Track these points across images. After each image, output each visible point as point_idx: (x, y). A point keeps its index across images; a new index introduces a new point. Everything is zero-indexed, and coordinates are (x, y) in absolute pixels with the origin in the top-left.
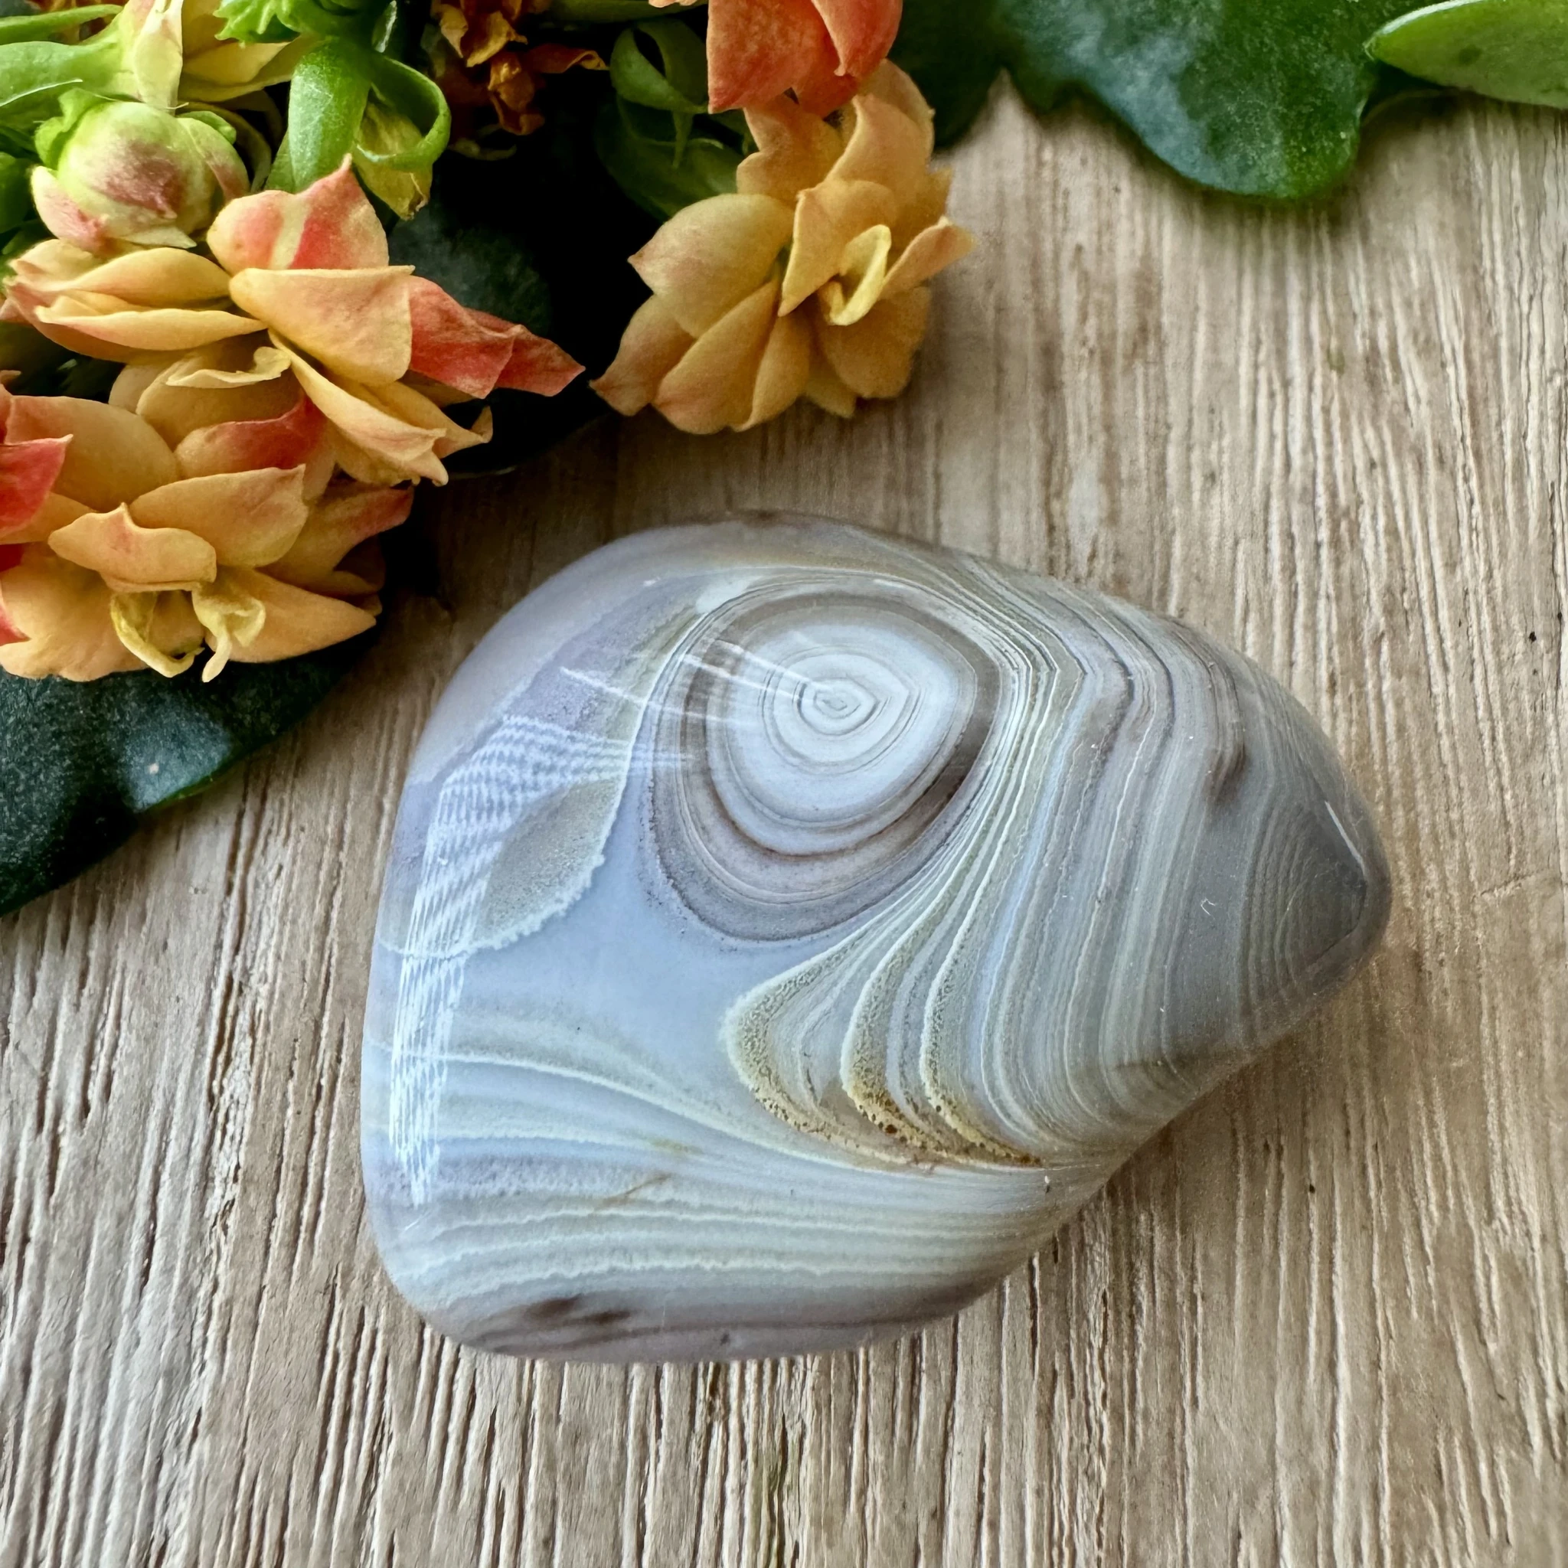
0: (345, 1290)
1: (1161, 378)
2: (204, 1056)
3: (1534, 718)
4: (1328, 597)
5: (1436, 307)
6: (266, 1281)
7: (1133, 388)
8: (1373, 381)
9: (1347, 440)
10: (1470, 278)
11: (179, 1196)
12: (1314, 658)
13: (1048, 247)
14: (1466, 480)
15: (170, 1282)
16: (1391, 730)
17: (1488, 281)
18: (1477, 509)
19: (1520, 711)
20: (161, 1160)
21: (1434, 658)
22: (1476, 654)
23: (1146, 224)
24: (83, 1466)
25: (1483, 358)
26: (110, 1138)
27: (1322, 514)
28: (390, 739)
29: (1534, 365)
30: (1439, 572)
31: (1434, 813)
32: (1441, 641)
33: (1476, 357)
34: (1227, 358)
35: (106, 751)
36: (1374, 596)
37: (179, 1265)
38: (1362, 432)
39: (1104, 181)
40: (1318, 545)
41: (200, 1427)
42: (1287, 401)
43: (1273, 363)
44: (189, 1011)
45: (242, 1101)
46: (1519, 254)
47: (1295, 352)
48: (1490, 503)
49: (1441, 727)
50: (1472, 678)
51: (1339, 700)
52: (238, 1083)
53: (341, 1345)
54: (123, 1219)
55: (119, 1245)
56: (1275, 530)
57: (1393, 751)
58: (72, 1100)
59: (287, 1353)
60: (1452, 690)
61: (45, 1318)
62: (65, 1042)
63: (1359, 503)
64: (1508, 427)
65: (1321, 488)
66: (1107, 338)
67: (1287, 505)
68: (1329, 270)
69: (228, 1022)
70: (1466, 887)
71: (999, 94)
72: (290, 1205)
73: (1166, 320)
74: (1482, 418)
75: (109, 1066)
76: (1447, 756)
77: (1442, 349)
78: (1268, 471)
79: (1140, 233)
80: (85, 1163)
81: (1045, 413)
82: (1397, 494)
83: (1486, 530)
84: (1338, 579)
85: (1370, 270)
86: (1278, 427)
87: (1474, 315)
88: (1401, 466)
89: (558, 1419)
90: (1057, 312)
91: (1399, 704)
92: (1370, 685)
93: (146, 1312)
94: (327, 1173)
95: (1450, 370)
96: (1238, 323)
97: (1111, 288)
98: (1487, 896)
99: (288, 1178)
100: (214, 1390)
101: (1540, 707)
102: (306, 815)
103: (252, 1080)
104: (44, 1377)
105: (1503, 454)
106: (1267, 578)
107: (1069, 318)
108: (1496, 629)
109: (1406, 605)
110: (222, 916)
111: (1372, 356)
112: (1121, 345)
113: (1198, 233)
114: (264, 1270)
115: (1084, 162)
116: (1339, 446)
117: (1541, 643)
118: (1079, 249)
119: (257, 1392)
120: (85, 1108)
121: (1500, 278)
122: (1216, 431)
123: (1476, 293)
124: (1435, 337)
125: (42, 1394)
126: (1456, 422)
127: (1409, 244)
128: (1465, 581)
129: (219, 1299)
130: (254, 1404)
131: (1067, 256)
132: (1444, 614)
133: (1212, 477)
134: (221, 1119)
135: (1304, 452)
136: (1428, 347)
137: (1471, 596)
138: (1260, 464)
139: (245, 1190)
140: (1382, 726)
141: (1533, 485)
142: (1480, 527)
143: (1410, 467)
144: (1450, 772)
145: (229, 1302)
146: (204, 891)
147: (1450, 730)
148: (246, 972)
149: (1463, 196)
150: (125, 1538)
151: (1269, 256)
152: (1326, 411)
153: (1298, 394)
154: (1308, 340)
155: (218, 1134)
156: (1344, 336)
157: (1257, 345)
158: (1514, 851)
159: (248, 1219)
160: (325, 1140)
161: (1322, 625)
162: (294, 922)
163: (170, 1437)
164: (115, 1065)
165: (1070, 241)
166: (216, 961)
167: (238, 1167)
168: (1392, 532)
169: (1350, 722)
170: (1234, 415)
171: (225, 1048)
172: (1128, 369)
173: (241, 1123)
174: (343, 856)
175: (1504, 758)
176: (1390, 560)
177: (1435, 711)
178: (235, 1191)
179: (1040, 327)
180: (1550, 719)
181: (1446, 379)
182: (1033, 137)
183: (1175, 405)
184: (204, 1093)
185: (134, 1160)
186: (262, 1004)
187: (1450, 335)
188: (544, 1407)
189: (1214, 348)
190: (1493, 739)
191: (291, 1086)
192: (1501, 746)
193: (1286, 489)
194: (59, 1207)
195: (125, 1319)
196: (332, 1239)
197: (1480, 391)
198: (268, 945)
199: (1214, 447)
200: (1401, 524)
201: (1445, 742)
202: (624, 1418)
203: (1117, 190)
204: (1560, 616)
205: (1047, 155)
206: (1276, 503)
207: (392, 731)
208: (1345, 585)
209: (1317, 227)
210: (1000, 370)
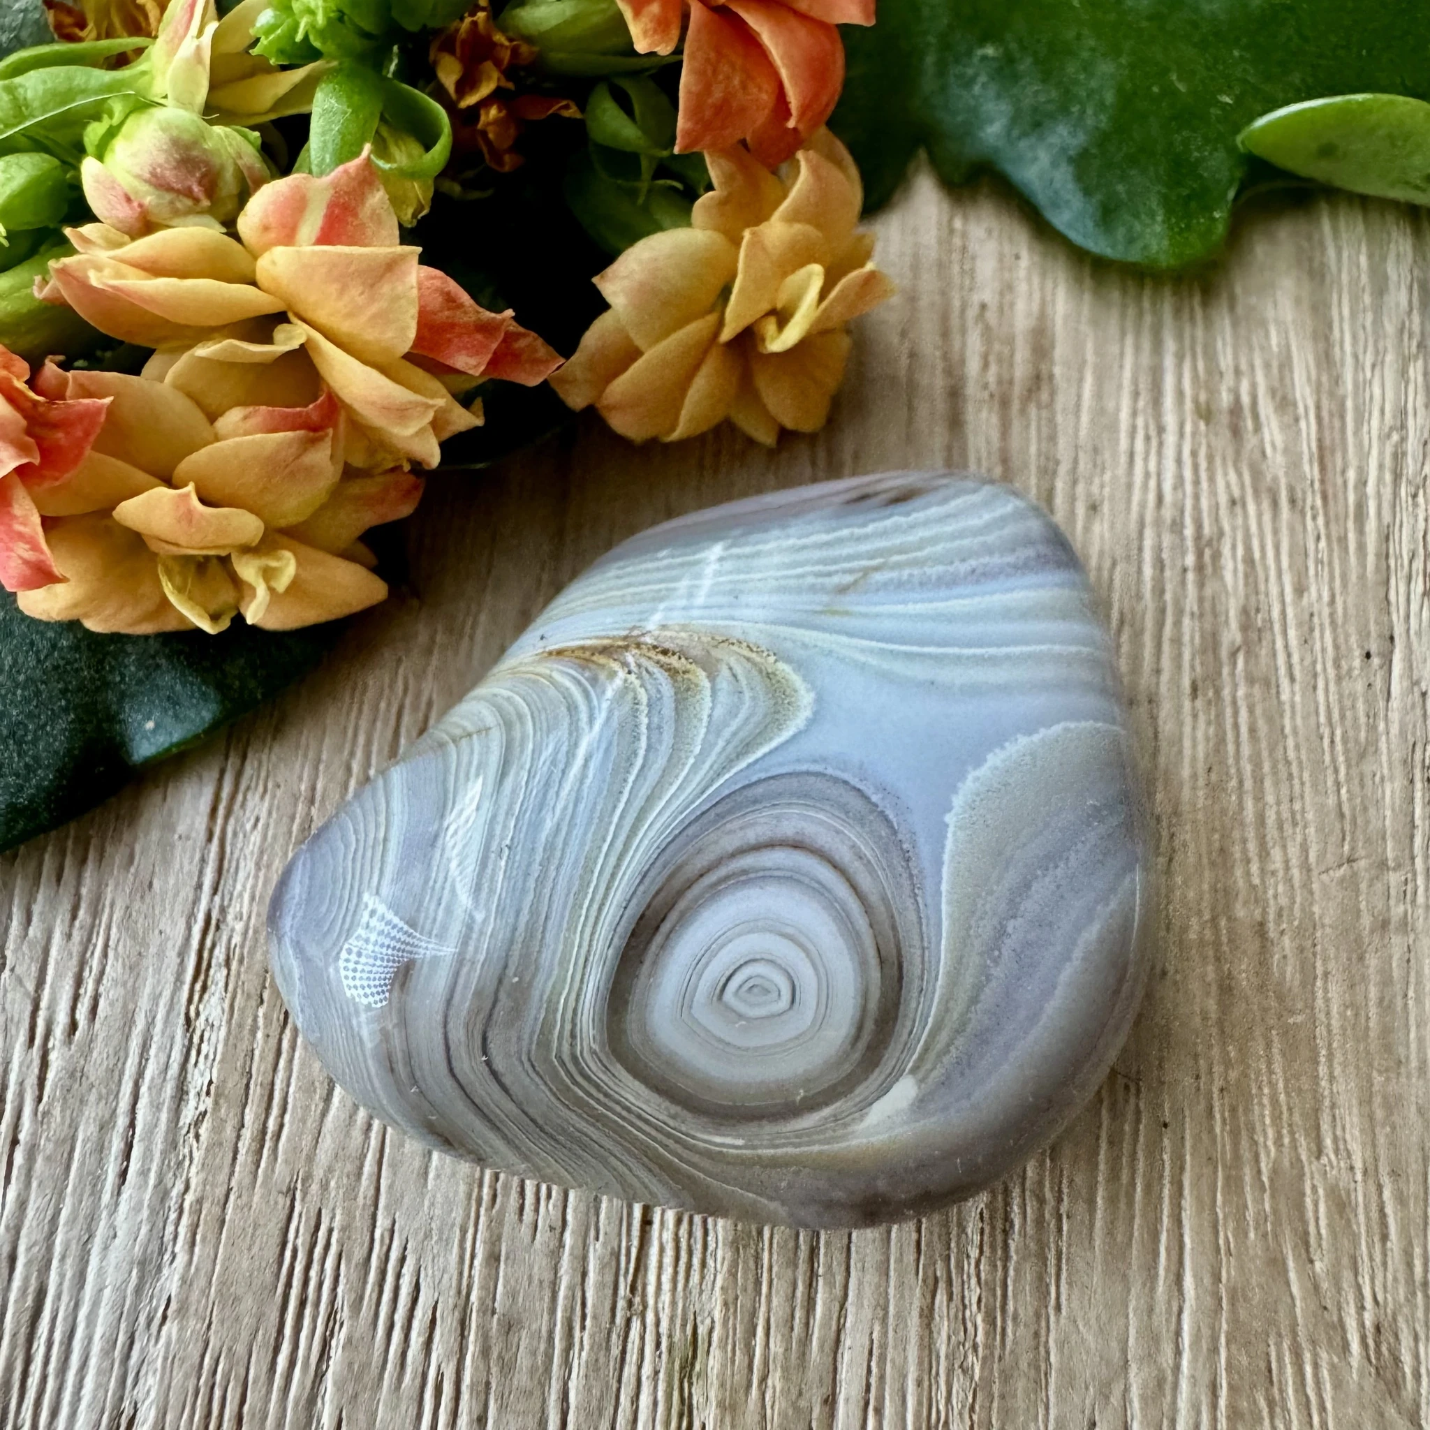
0: (305, 1194)
1: (1052, 421)
2: (182, 983)
3: (1368, 724)
4: (1192, 614)
5: (1291, 372)
6: (233, 1183)
7: (1027, 427)
8: (1236, 432)
9: (1212, 479)
10: (1321, 345)
11: (156, 1107)
12: (1179, 667)
13: (957, 303)
14: (1314, 518)
15: (146, 1182)
16: (1244, 730)
17: (1337, 350)
18: (1323, 544)
19: (1356, 719)
20: (140, 1074)
21: (1282, 671)
22: (1319, 667)
23: (1042, 289)
24: (61, 1343)
25: (1331, 415)
26: (95, 1054)
27: (1190, 543)
28: (360, 711)
29: (1375, 422)
30: (1289, 596)
31: (1278, 803)
32: (1289, 656)
33: (1325, 414)
34: (1110, 405)
35: (108, 708)
36: (1232, 613)
37: (154, 1168)
38: (1226, 474)
39: (1007, 249)
40: (1185, 570)
41: (170, 1312)
42: (1161, 444)
43: (1150, 411)
44: (170, 944)
45: (216, 1024)
46: (1364, 328)
47: (1169, 401)
48: (1334, 538)
49: (1288, 730)
50: (1315, 688)
51: (1199, 703)
52: (213, 1008)
53: (299, 1241)
54: (105, 1126)
55: (100, 1149)
56: (1148, 555)
57: (1246, 750)
58: (62, 1019)
59: (249, 1249)
60: (1298, 698)
61: (30, 1213)
62: (56, 970)
63: (1221, 534)
64: (1351, 475)
65: (1188, 521)
66: (1006, 383)
67: (1159, 536)
68: (1200, 333)
69: (206, 955)
70: (1306, 868)
71: (917, 170)
72: (257, 1117)
73: (1058, 371)
74: (1329, 466)
75: (97, 990)
76: (1291, 754)
77: (1295, 405)
78: (1143, 505)
79: (1037, 296)
80: (72, 1075)
81: (949, 448)
82: (1254, 528)
83: (1330, 563)
84: (1201, 600)
85: (1236, 335)
86: (1152, 466)
87: (1324, 379)
88: (1258, 503)
89: (494, 1312)
90: (963, 362)
91: (1251, 710)
92: (1226, 692)
93: (123, 1208)
94: (292, 1090)
95: (1303, 424)
96: (1120, 377)
97: (1010, 341)
98: (1324, 877)
99: (256, 1093)
100: (183, 1280)
101: (1371, 716)
102: (282, 775)
103: (226, 1005)
104: (29, 1264)
105: (1346, 499)
106: (1139, 597)
107: (973, 366)
108: (1336, 647)
109: (1260, 623)
110: (203, 860)
111: (1236, 410)
112: (1017, 390)
113: (1087, 297)
114: (232, 1173)
115: (989, 232)
116: (1204, 485)
117: (1376, 661)
118: (983, 307)
119: (222, 1283)
120: (73, 1026)
121: (1348, 347)
122: (1098, 467)
123: (1326, 359)
124: (1290, 397)
125: (26, 1279)
126: (1306, 468)
127: (1270, 313)
128: (1311, 605)
129: (189, 1198)
130: (219, 1291)
131: (972, 313)
132: (1292, 633)
133: (1094, 508)
134: (196, 1040)
135: (1175, 488)
136: (1284, 403)
137: (1316, 620)
138: (1136, 496)
139: (216, 1103)
140: (1236, 726)
141: (1371, 525)
142: (1325, 559)
143: (1266, 505)
144: (1295, 769)
145: (199, 1202)
146: (188, 838)
147: (1295, 731)
148: (223, 910)
149: (1317, 275)
150: (98, 1409)
151: (1148, 319)
152: (1194, 454)
153: (1170, 438)
154: (1180, 394)
155: (194, 1053)
156: (1213, 392)
157: (1136, 395)
158: (1348, 838)
159: (217, 1129)
160: (291, 1061)
161: (1186, 638)
162: (269, 866)
163: (142, 1319)
164: (101, 989)
165: (976, 299)
166: (196, 901)
167: (211, 1082)
168: (1249, 561)
169: (1209, 723)
170: (1115, 454)
171: (202, 977)
172: (1023, 411)
173: (214, 1043)
174: (314, 811)
175: (1341, 759)
176: (1246, 584)
177: (1282, 716)
178: (208, 1103)
179: (948, 372)
180: (1382, 726)
181: (1299, 432)
182: (945, 206)
183: (1063, 443)
184: (182, 1016)
185: (116, 1073)
186: (236, 939)
187: (1303, 393)
188: (482, 1301)
189: (1099, 395)
190: (1332, 742)
191: (261, 1012)
192: (1339, 747)
193: (1158, 522)
194: (46, 1113)
195: (104, 1214)
196: (295, 1149)
197: (1327, 442)
198: (244, 886)
199: (1097, 481)
200: (1257, 555)
201: (1290, 743)
202: (553, 1311)
203: (1017, 257)
204: (1392, 638)
205: (958, 224)
206: (1149, 534)
207: (361, 703)
208: (1207, 605)
209: (1191, 296)
210: (911, 408)
